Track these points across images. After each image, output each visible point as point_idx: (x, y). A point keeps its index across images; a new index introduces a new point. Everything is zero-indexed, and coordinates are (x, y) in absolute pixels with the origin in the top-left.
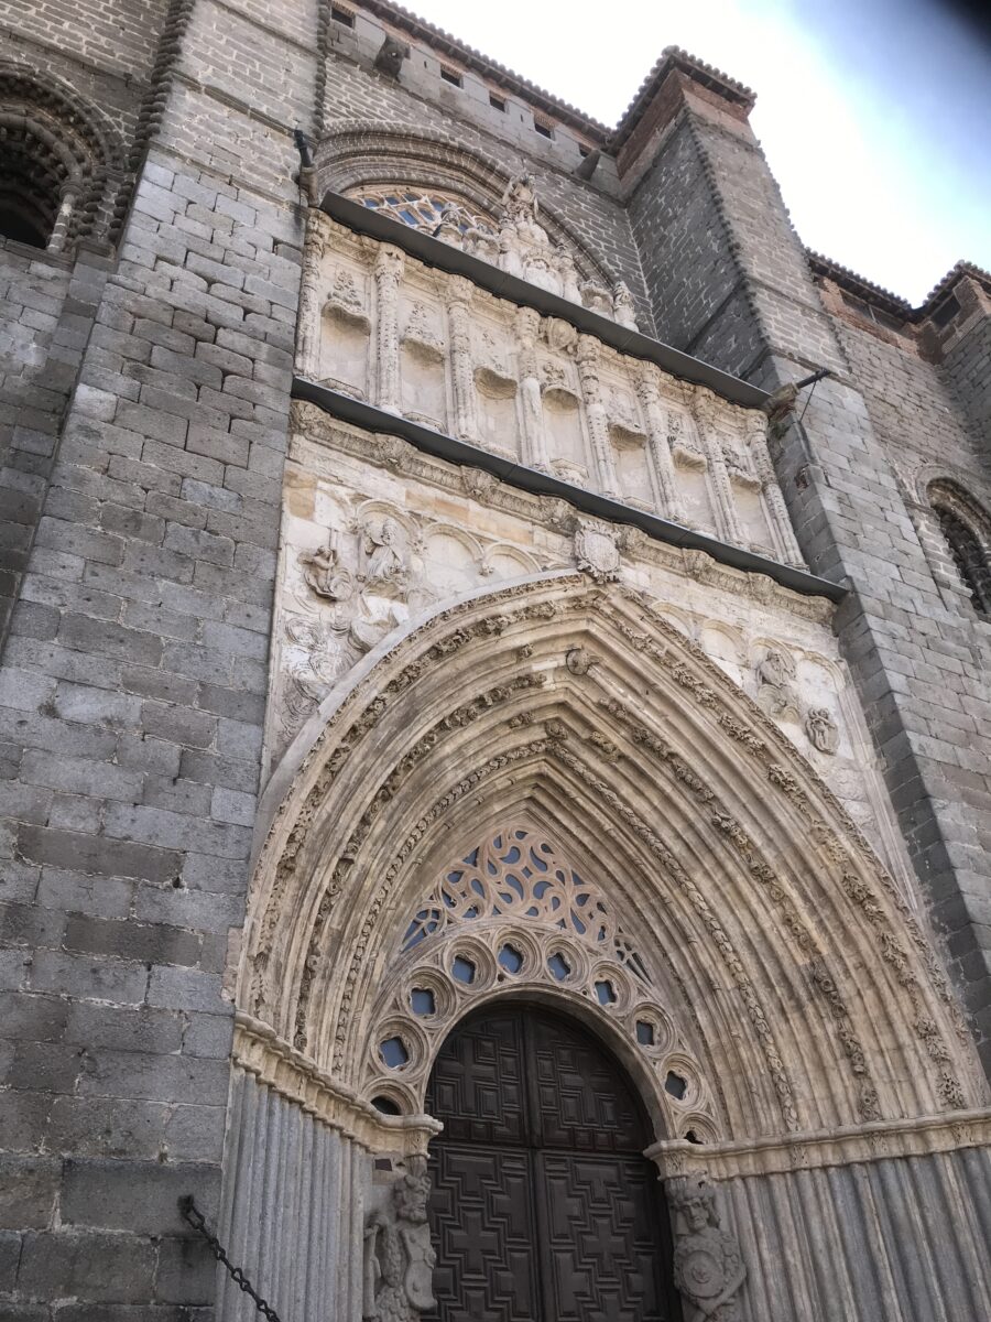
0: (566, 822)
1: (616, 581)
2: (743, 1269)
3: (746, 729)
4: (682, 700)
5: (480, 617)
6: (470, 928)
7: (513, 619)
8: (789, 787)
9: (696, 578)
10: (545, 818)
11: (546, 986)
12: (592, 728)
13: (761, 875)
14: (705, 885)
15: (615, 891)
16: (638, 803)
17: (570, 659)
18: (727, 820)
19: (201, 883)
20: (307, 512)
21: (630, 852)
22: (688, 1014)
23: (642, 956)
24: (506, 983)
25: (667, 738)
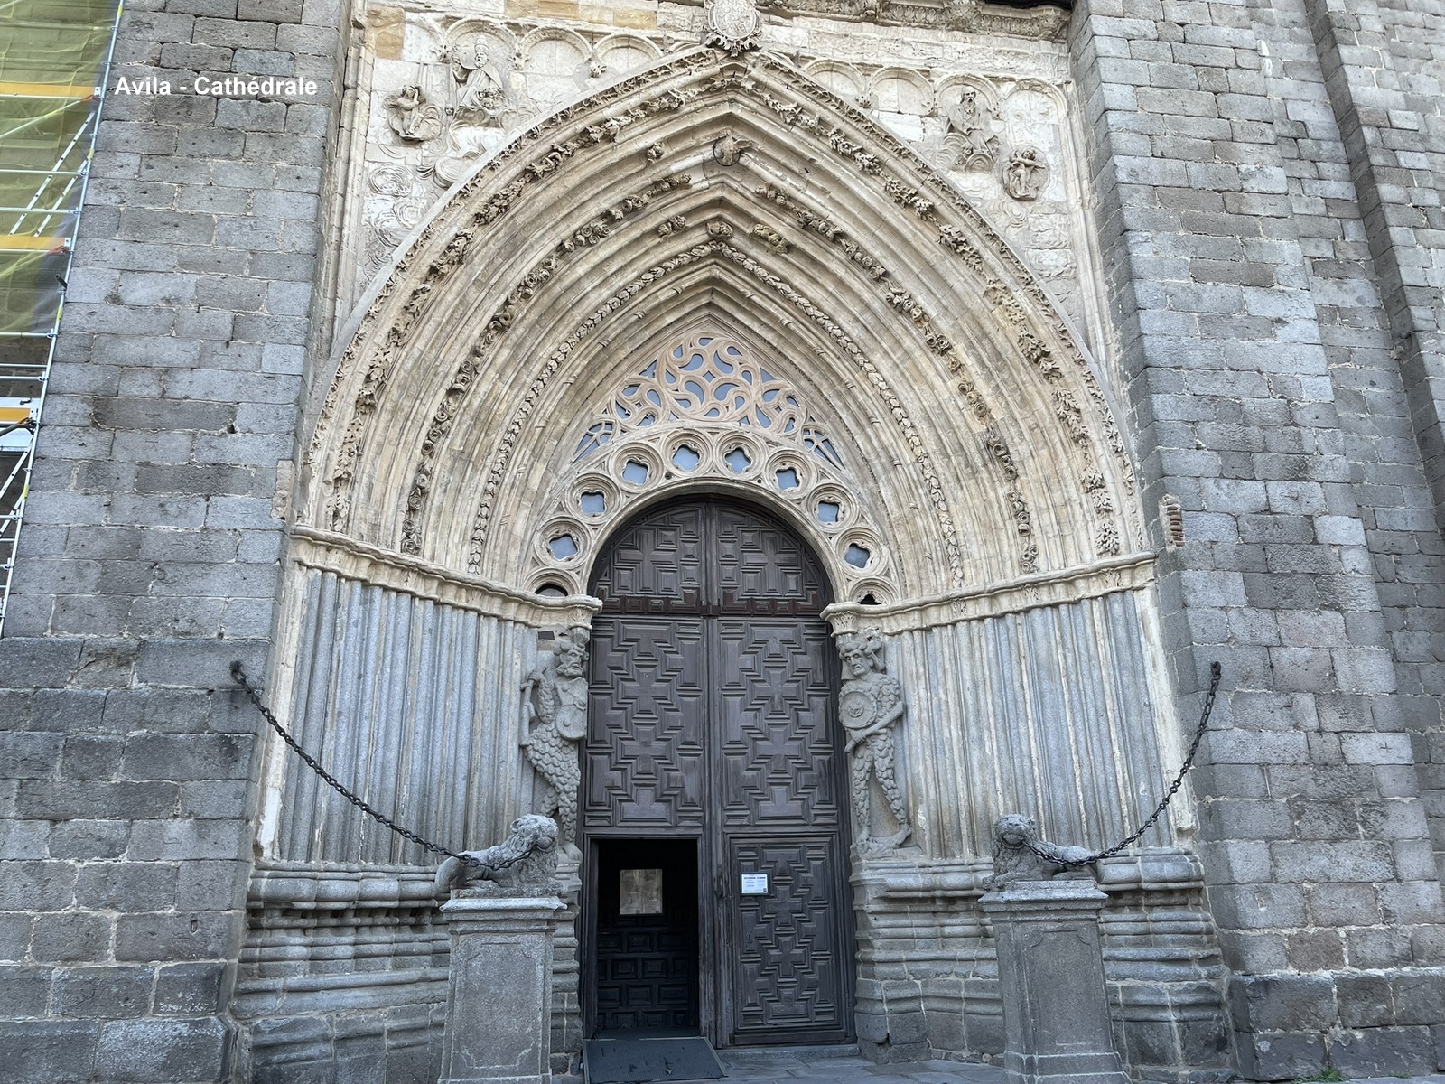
0: (747, 322)
1: (753, 48)
2: (899, 704)
3: (912, 191)
4: (844, 172)
5: (580, 127)
6: (639, 434)
7: (625, 120)
8: (961, 248)
9: (872, 19)
10: (729, 322)
11: (717, 479)
12: (755, 221)
13: (939, 347)
14: (884, 367)
15: (803, 383)
16: (812, 291)
17: (718, 150)
18: (901, 294)
19: (253, 427)
20: (393, 49)
21: (811, 342)
22: (875, 491)
23: (833, 441)
24: (674, 479)
25: (832, 218)
